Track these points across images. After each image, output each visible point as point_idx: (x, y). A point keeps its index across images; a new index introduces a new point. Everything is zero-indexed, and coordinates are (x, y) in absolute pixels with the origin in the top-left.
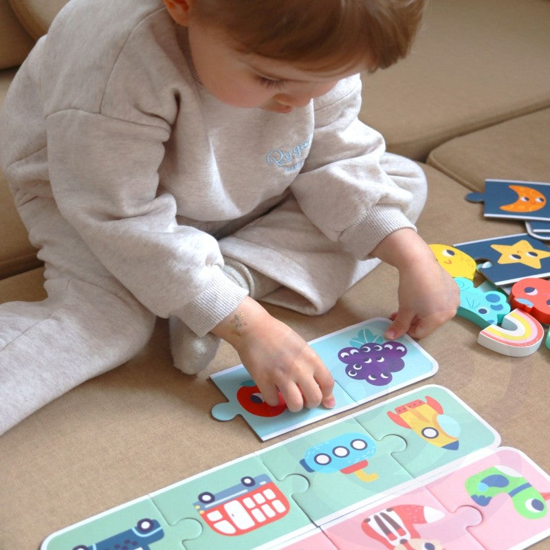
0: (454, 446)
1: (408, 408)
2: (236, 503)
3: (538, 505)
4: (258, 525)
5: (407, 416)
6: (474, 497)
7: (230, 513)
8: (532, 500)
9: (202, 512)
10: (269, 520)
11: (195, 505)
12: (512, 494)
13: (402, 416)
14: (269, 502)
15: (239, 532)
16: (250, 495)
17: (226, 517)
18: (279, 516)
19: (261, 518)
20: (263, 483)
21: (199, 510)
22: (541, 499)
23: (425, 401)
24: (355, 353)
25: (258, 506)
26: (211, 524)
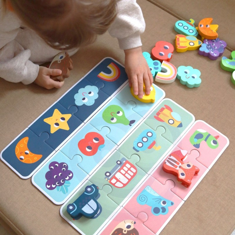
0: (180, 125)
1: (160, 112)
2: (118, 173)
3: (215, 142)
4: (130, 180)
5: (161, 116)
6: (194, 145)
7: (118, 178)
8: (212, 141)
9: (109, 181)
10: (132, 177)
11: (105, 178)
12: (206, 140)
13: (159, 116)
14: (129, 169)
15: (125, 185)
16: (122, 168)
17: (118, 180)
18: (135, 174)
19: (129, 177)
20: (124, 162)
21: (107, 180)
22: (215, 139)
23: (165, 107)
24: (66, 177)
25: (126, 172)
26: (114, 184)
